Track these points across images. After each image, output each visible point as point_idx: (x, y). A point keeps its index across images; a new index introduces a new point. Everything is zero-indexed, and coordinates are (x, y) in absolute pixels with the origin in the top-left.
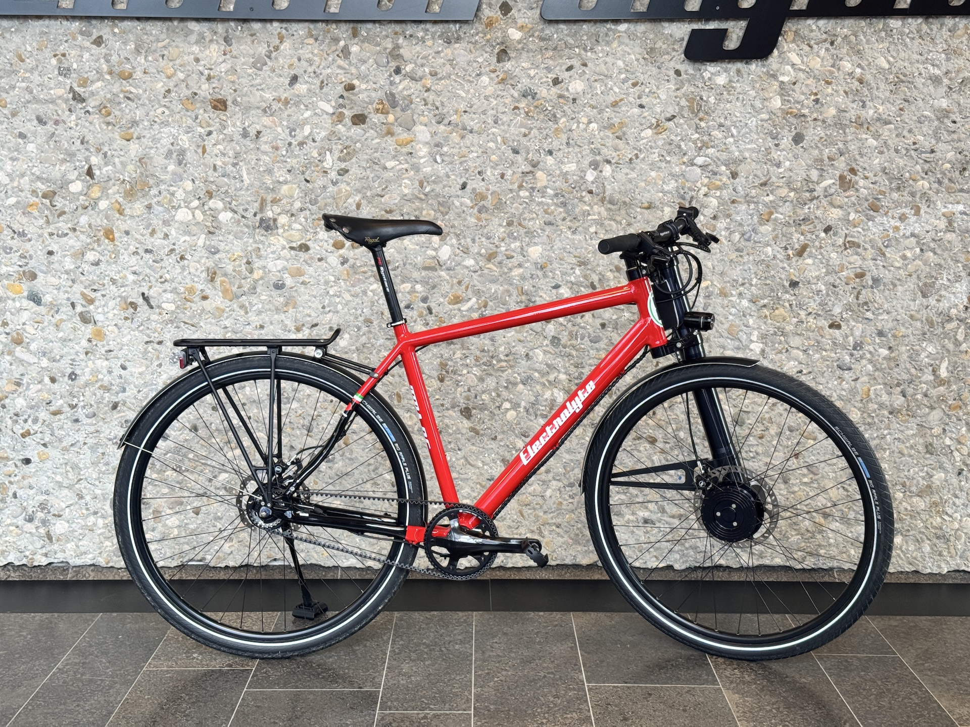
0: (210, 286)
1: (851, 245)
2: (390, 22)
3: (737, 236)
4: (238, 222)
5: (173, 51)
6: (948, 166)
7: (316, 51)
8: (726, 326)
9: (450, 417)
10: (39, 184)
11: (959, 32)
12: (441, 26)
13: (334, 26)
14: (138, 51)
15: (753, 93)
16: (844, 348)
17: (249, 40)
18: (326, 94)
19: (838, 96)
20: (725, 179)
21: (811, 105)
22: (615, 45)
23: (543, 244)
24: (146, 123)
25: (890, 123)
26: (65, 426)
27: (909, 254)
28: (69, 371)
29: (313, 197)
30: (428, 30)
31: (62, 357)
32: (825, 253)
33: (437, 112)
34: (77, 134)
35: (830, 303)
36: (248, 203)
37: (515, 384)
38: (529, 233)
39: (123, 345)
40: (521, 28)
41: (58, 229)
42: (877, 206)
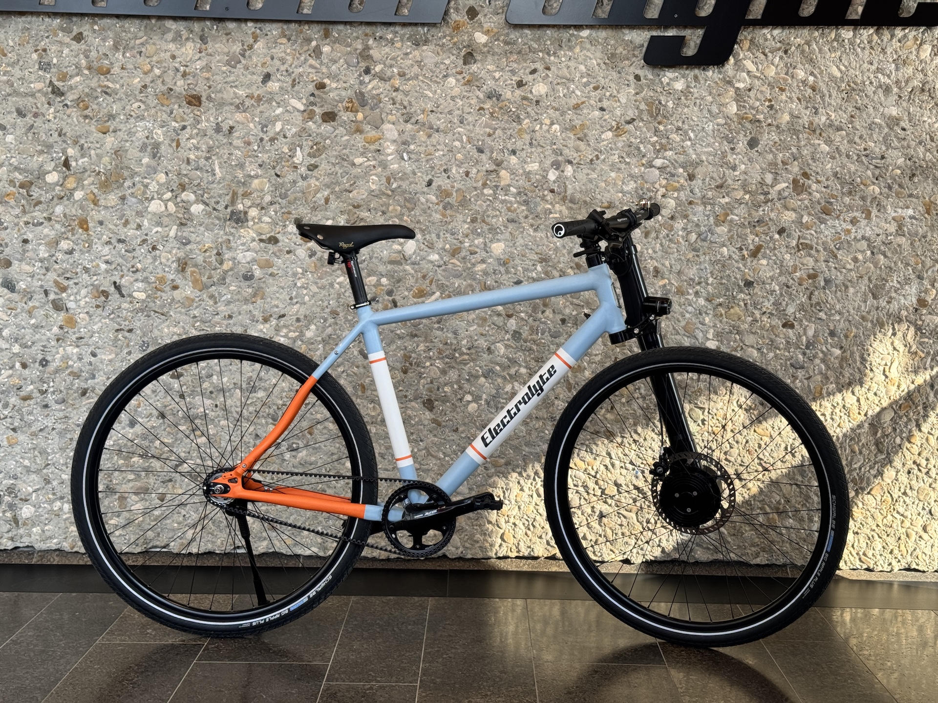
0: (180, 276)
1: (803, 247)
2: (361, 23)
3: (693, 237)
4: (209, 214)
5: (150, 49)
6: (899, 172)
7: (288, 51)
8: (683, 323)
9: (413, 408)
10: (17, 174)
11: (908, 43)
12: (410, 29)
13: (306, 27)
14: (116, 47)
15: (709, 98)
16: (798, 347)
17: (224, 38)
18: (298, 92)
19: (792, 102)
20: (682, 181)
21: (766, 111)
22: (577, 49)
23: (506, 240)
24: (122, 117)
25: (842, 130)
26: (35, 412)
27: (860, 257)
28: (40, 357)
29: (283, 191)
30: (397, 33)
31: (33, 343)
32: (779, 254)
33: (404, 111)
34: (54, 127)
35: (784, 303)
36: (220, 196)
37: (477, 377)
38: (493, 230)
39: (94, 332)
40: (487, 32)
41: (33, 218)
42: (828, 209)
